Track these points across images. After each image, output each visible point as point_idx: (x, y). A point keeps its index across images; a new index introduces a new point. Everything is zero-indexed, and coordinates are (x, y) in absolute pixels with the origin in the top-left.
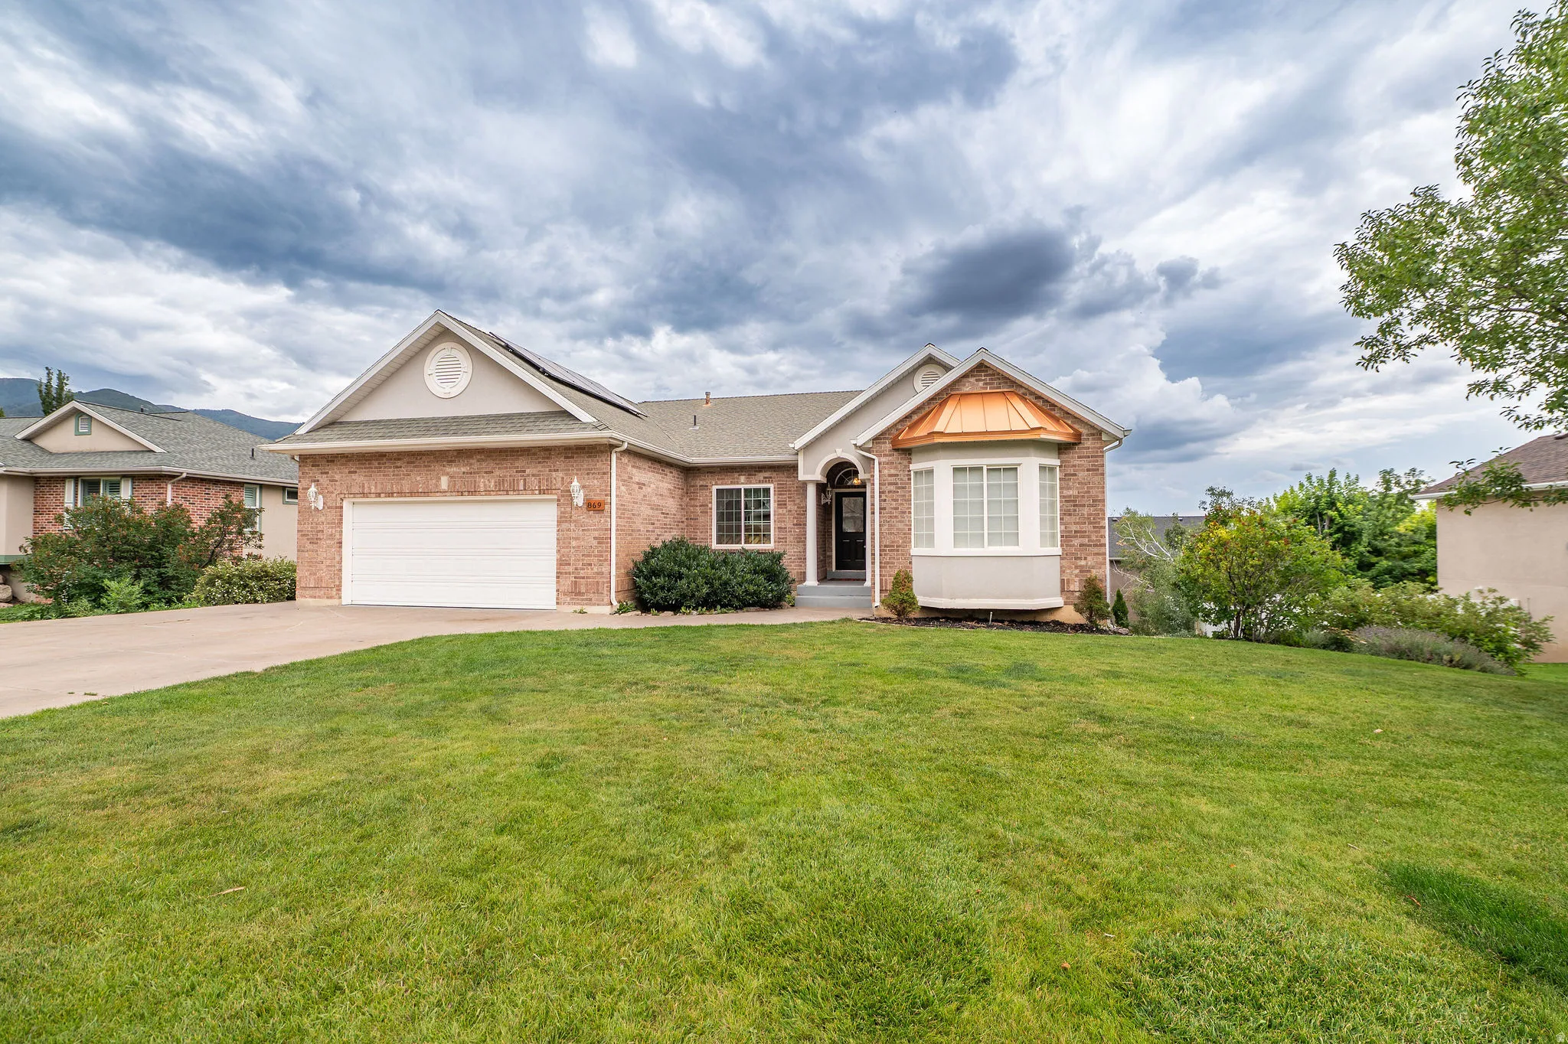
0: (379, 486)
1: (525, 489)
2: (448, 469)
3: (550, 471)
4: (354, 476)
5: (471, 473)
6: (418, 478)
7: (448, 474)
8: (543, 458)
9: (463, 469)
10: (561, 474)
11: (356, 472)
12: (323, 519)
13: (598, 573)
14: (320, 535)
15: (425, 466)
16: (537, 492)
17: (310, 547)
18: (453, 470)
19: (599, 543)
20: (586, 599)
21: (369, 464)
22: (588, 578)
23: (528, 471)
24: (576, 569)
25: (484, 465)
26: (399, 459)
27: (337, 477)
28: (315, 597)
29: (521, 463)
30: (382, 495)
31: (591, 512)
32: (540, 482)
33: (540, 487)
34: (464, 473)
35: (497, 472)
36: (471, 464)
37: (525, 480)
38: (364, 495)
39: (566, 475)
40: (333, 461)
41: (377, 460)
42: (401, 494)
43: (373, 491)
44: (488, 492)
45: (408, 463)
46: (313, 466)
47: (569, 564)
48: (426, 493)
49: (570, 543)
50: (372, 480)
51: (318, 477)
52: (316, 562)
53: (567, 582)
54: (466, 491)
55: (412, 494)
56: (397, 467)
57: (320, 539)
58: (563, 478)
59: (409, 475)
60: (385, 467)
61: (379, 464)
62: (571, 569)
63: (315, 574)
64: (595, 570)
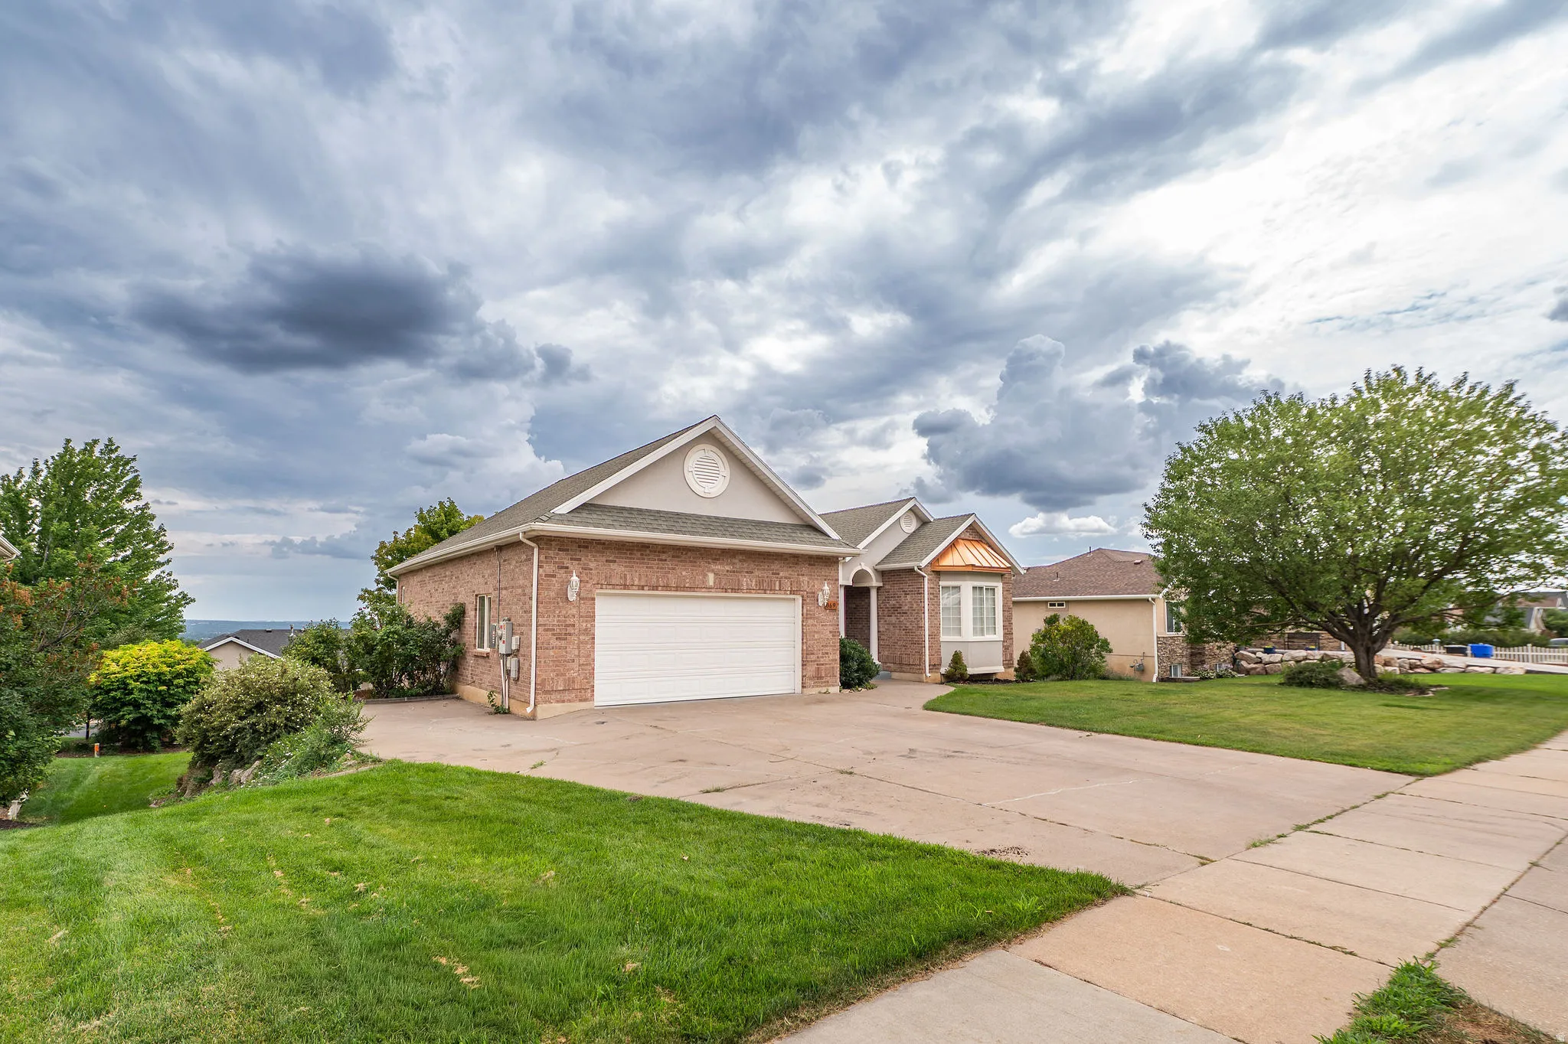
0: (644, 579)
1: (780, 590)
2: (713, 567)
3: (798, 575)
4: (613, 566)
5: (734, 572)
6: (684, 572)
7: (713, 571)
8: (793, 564)
9: (727, 568)
10: (806, 578)
11: (615, 561)
12: (574, 611)
13: (832, 660)
14: (570, 630)
15: (691, 562)
16: (788, 592)
17: (558, 643)
18: (718, 567)
19: (833, 636)
20: (825, 682)
21: (630, 554)
22: (826, 664)
23: (781, 574)
24: (818, 657)
25: (746, 565)
26: (664, 552)
27: (592, 565)
28: (563, 701)
29: (776, 566)
30: (645, 588)
31: (828, 611)
32: (791, 584)
33: (791, 588)
34: (728, 571)
35: (757, 573)
36: (734, 564)
37: (780, 581)
38: (625, 587)
39: (810, 579)
40: (587, 547)
41: (640, 550)
42: (667, 587)
43: (636, 583)
44: (749, 590)
45: (673, 557)
46: (560, 550)
47: (813, 654)
48: (691, 589)
49: (814, 636)
50: (637, 572)
51: (567, 563)
52: (565, 661)
53: (811, 669)
54: (729, 588)
55: (677, 588)
56: (662, 560)
57: (570, 634)
58: (808, 582)
59: (674, 569)
60: (649, 559)
61: (642, 555)
62: (813, 658)
63: (563, 675)
64: (831, 658)
